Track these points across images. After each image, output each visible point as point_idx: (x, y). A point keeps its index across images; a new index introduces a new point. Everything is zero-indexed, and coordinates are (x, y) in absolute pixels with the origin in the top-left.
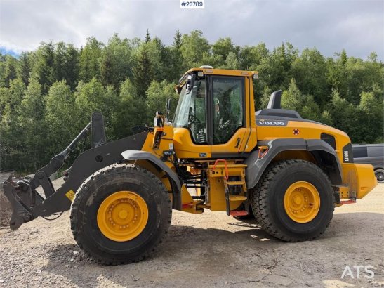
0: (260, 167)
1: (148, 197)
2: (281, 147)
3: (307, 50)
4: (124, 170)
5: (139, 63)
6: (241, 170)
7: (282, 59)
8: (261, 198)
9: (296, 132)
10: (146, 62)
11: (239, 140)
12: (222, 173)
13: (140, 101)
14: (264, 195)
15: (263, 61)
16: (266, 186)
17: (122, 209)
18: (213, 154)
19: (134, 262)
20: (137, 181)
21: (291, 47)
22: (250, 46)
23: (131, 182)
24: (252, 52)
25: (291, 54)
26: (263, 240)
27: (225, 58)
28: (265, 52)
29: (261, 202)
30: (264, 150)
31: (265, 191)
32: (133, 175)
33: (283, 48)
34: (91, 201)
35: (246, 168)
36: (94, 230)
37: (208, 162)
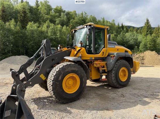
0: (113, 63)
1: (80, 75)
2: (119, 56)
3: (91, 16)
4: (71, 65)
5: (21, 12)
6: (105, 64)
7: (82, 18)
8: (112, 74)
9: (118, 50)
10: (24, 12)
11: (103, 52)
12: (99, 65)
13: (23, 31)
14: (114, 73)
15: (76, 18)
16: (114, 69)
17: (70, 81)
18: (95, 58)
19: (75, 101)
20: (76, 69)
21: (86, 14)
22: (70, 11)
23: (74, 70)
24: (71, 14)
25: (86, 16)
26: (110, 88)
27: (60, 15)
28: (76, 14)
29: (112, 75)
30: (113, 57)
31: (114, 71)
32: (74, 67)
33: (83, 14)
34: (60, 78)
35: (106, 63)
36: (61, 90)
37: (93, 61)
